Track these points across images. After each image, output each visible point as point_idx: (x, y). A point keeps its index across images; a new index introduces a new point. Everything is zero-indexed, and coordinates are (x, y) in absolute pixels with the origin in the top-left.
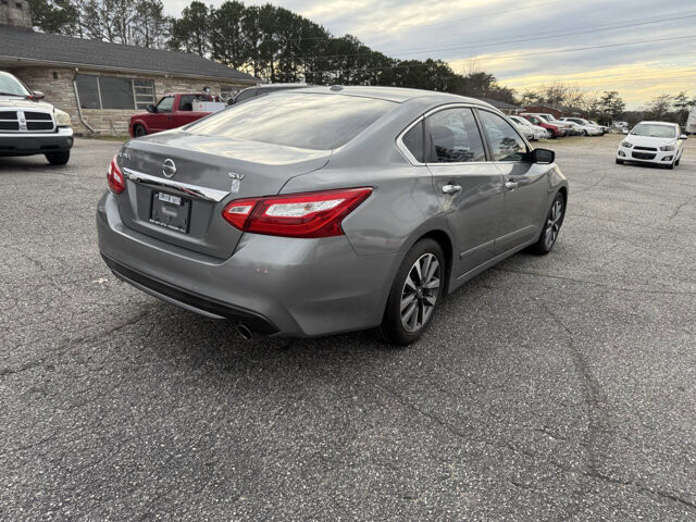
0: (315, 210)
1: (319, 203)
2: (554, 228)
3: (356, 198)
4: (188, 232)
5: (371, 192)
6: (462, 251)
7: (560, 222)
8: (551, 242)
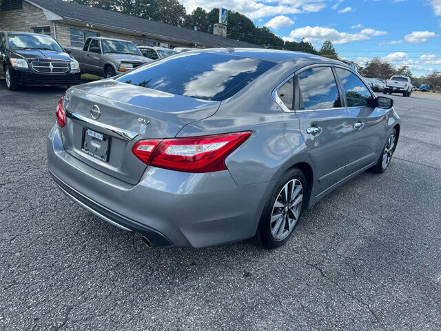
0: (204, 151)
1: (207, 145)
2: (389, 154)
3: (237, 141)
4: (108, 161)
5: (250, 135)
6: (320, 177)
7: (393, 150)
8: (386, 165)
